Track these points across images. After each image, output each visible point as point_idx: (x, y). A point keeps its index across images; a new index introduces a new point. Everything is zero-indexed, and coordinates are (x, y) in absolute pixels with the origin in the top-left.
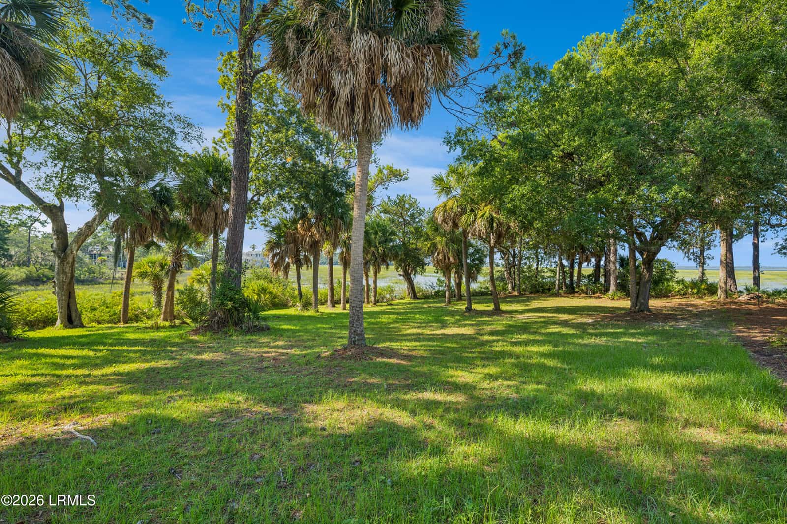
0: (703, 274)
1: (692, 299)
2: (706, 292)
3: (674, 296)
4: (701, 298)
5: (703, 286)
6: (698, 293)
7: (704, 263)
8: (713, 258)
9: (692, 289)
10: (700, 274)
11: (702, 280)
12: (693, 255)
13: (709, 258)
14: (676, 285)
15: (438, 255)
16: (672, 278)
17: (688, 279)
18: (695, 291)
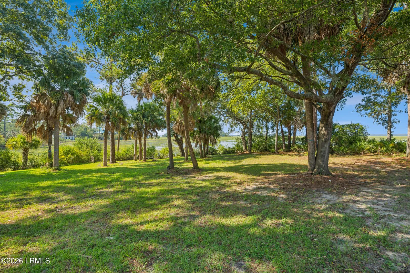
0: (391, 135)
1: (382, 157)
2: (394, 149)
3: (366, 154)
4: (389, 155)
5: (391, 145)
6: (386, 151)
7: (391, 127)
8: (399, 122)
9: (381, 147)
10: (388, 136)
11: (391, 140)
12: (382, 120)
13: (396, 122)
14: (367, 145)
15: (176, 124)
16: (365, 139)
17: (378, 139)
18: (384, 149)
